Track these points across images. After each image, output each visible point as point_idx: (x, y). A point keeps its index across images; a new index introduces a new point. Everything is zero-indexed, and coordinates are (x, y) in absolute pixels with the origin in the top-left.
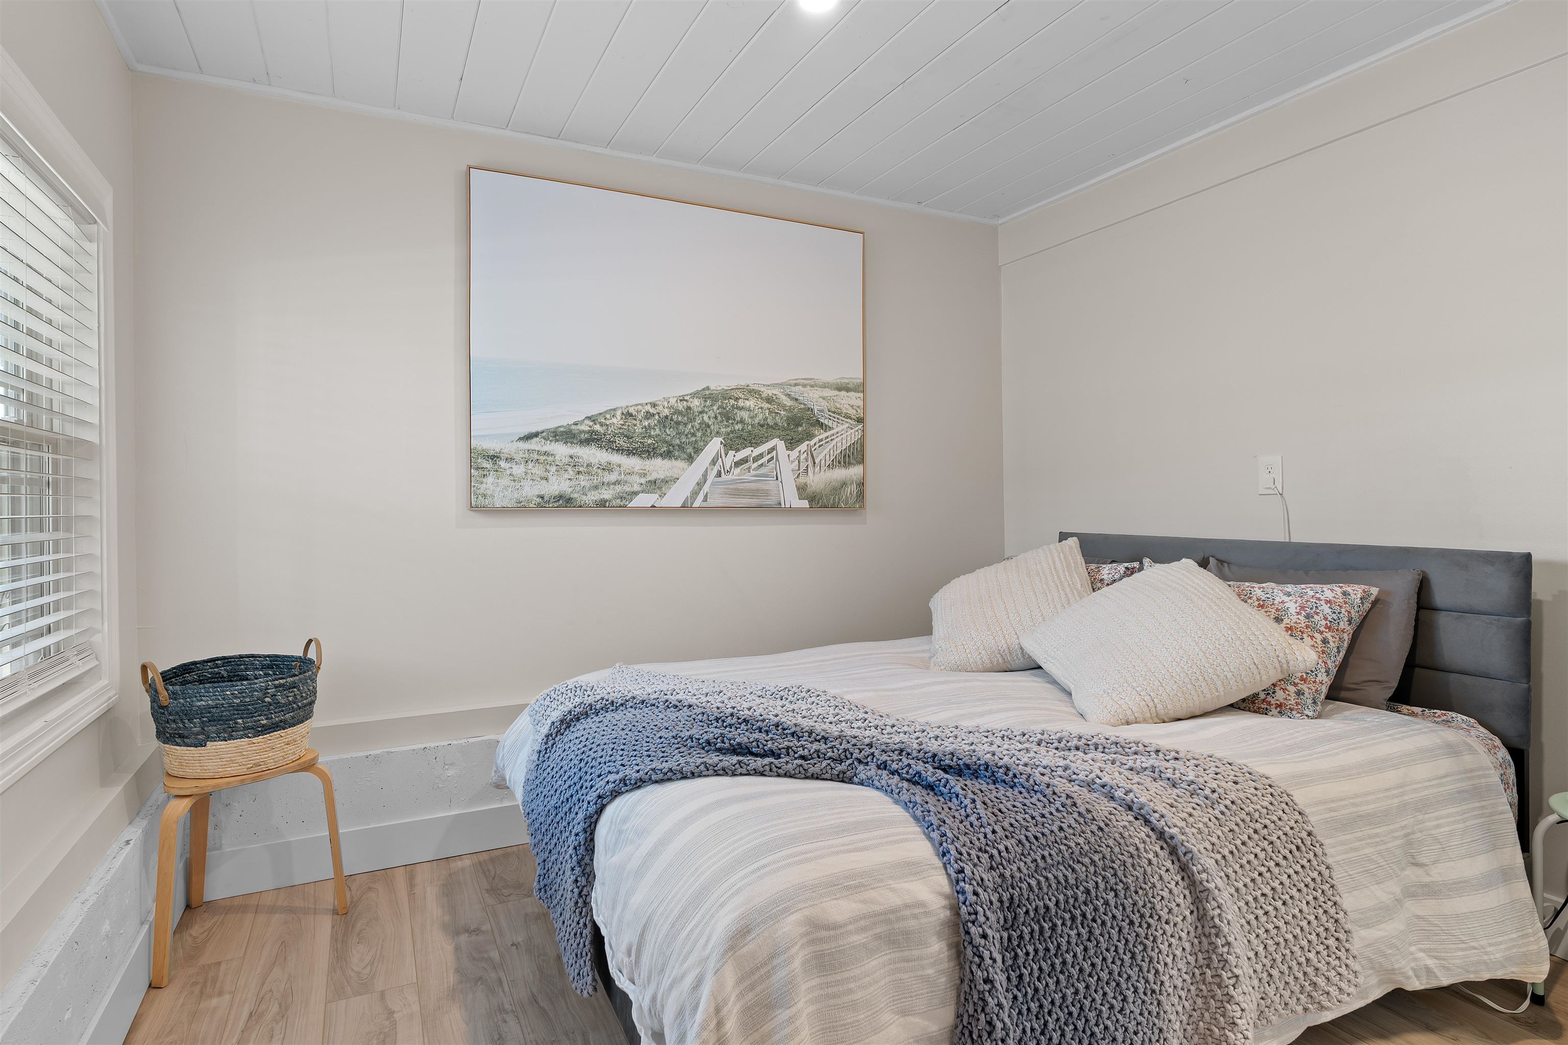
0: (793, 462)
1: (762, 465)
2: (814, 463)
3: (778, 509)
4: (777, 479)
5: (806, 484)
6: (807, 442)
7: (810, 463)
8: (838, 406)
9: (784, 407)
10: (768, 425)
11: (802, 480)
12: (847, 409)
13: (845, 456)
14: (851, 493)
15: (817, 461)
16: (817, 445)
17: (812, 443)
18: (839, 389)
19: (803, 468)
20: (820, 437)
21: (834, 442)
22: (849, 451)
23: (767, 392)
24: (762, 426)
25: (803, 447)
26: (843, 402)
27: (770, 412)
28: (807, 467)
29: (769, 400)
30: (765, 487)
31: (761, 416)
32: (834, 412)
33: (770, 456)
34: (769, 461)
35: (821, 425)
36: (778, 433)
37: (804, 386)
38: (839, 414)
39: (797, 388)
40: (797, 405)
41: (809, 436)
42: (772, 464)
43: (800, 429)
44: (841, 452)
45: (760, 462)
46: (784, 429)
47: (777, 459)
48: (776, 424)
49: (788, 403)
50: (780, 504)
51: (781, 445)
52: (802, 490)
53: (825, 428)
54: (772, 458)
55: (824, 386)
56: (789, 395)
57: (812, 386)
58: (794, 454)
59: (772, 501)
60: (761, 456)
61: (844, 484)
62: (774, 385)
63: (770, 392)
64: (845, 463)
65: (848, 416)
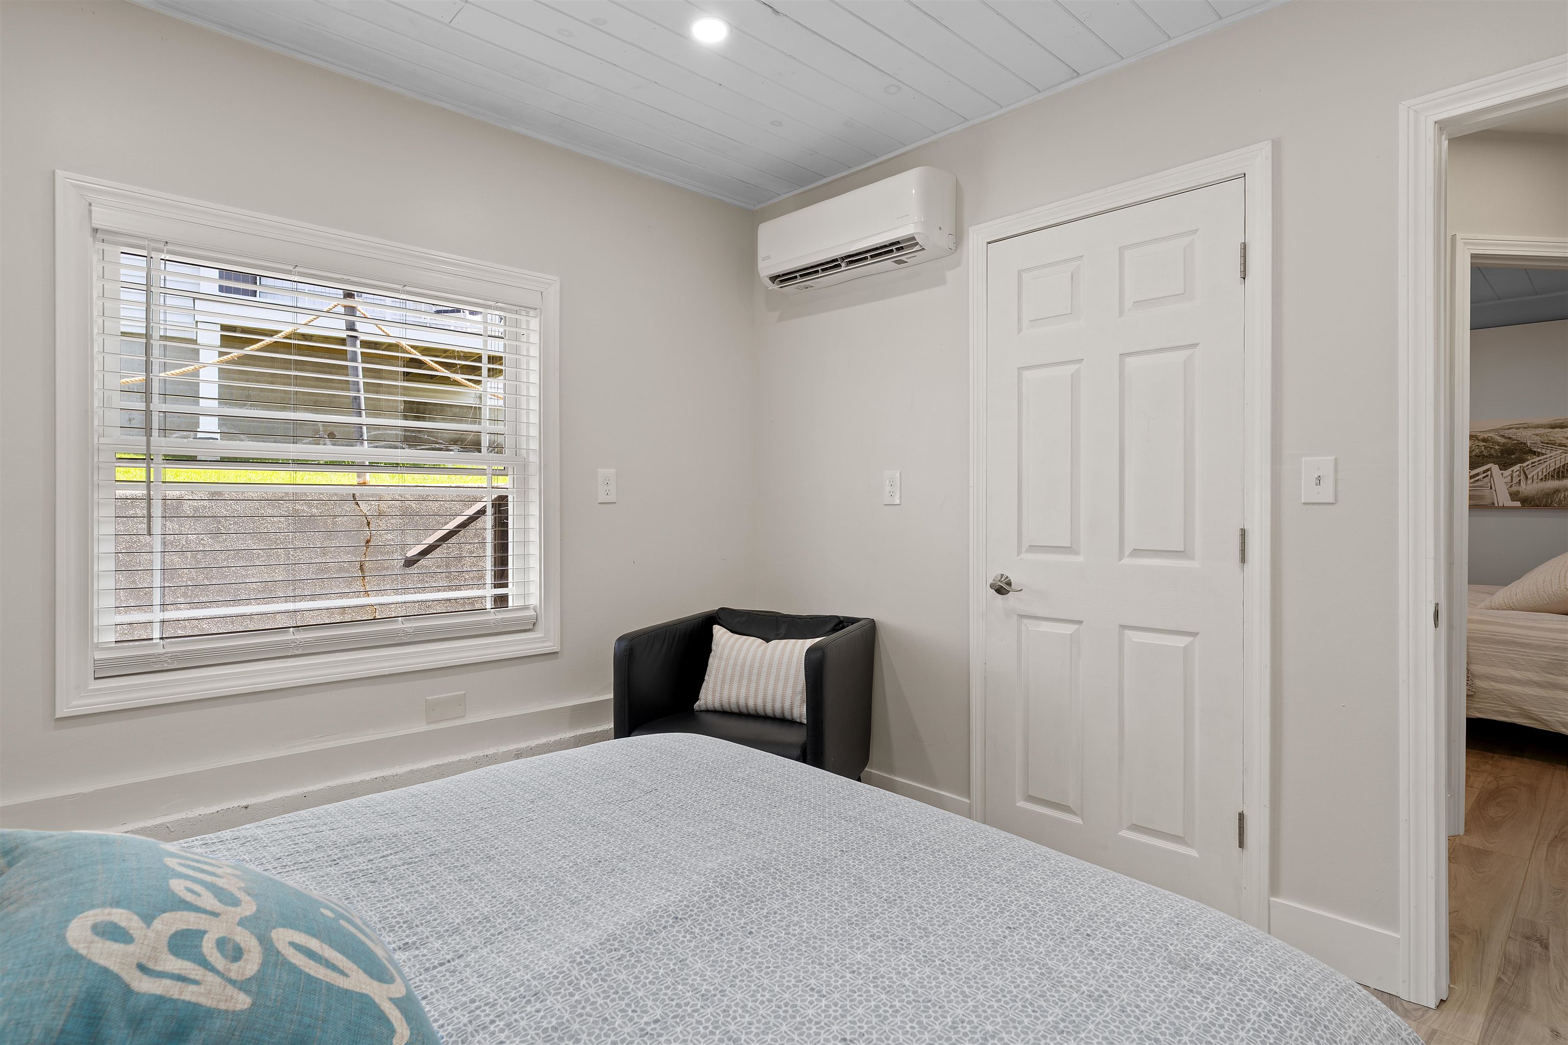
0: (1505, 477)
1: (1478, 480)
2: (1527, 478)
3: (1492, 506)
4: (1491, 488)
5: (1518, 492)
6: (1520, 465)
7: (1522, 477)
8: (1552, 439)
9: (1498, 444)
10: (1484, 455)
11: (1514, 489)
12: (1560, 440)
13: (1558, 472)
14: (1564, 497)
15: (1529, 476)
16: (1530, 466)
17: (1525, 465)
18: (1553, 427)
19: (1515, 480)
20: (1533, 461)
21: (1547, 463)
22: (1563, 468)
23: (1482, 436)
24: (1478, 456)
25: (1516, 467)
26: (1557, 436)
27: (1486, 447)
28: (1520, 480)
29: (1484, 440)
30: (1480, 494)
31: (1477, 451)
32: (1547, 444)
33: (1485, 475)
34: (1484, 478)
35: (1534, 453)
36: (1492, 460)
37: (1518, 428)
38: (1552, 444)
39: (1510, 431)
40: (1510, 441)
41: (1522, 461)
42: (1487, 480)
43: (1513, 456)
44: (1555, 470)
45: (1476, 479)
46: (1497, 457)
47: (1491, 476)
48: (1491, 455)
49: (1502, 440)
50: (1494, 504)
51: (1495, 468)
52: (1514, 496)
53: (1539, 454)
54: (1488, 476)
55: (1537, 427)
56: (1503, 436)
57: (1525, 428)
58: (1508, 472)
59: (1487, 502)
60: (1478, 474)
61: (1557, 491)
62: (1489, 431)
63: (1486, 436)
64: (1558, 476)
65: (1561, 445)
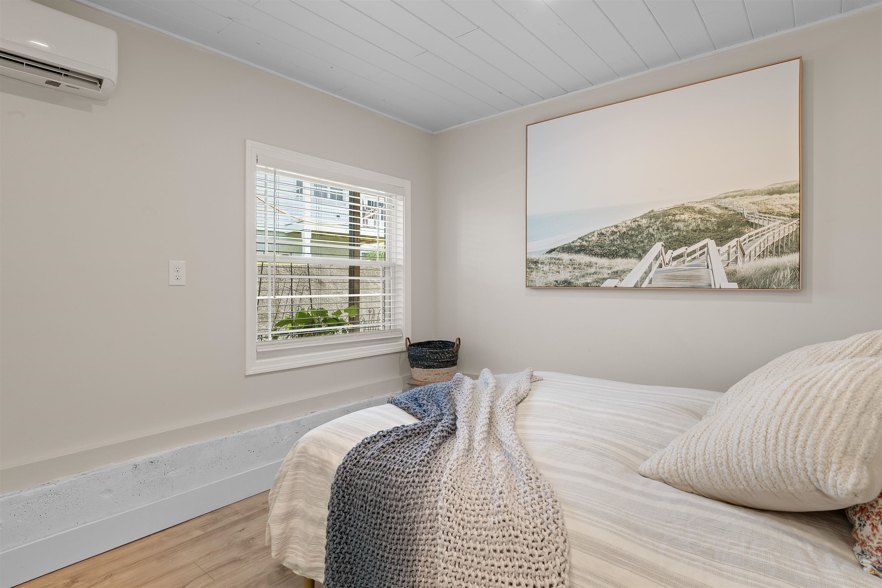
0: (722, 254)
1: (695, 258)
2: (744, 254)
3: (709, 289)
4: (708, 267)
5: (735, 271)
6: (736, 239)
7: (739, 254)
8: (769, 207)
9: (714, 215)
10: (700, 229)
11: (731, 267)
12: (779, 208)
13: (777, 247)
14: (784, 277)
15: (746, 253)
16: (747, 241)
17: (742, 239)
18: (771, 193)
19: (732, 258)
20: (750, 234)
21: (765, 237)
22: (782, 242)
23: (699, 207)
24: (695, 231)
25: (733, 243)
26: (775, 203)
27: (702, 220)
28: (737, 258)
29: (701, 212)
30: (697, 274)
31: (694, 224)
32: (765, 213)
33: (701, 252)
34: (700, 255)
35: (751, 225)
36: (709, 234)
37: (734, 197)
38: (770, 214)
39: (727, 200)
40: (726, 212)
41: (739, 234)
42: (703, 257)
43: (730, 230)
44: (773, 244)
45: (693, 256)
46: (714, 231)
47: (708, 253)
48: (707, 228)
49: (718, 211)
50: (710, 285)
51: (711, 243)
52: (731, 276)
53: (756, 226)
54: (704, 253)
55: (755, 194)
56: (719, 206)
57: (742, 196)
58: (725, 248)
59: (703, 283)
60: (694, 252)
61: (776, 270)
62: (705, 201)
63: (702, 207)
64: (777, 252)
65: (780, 214)
